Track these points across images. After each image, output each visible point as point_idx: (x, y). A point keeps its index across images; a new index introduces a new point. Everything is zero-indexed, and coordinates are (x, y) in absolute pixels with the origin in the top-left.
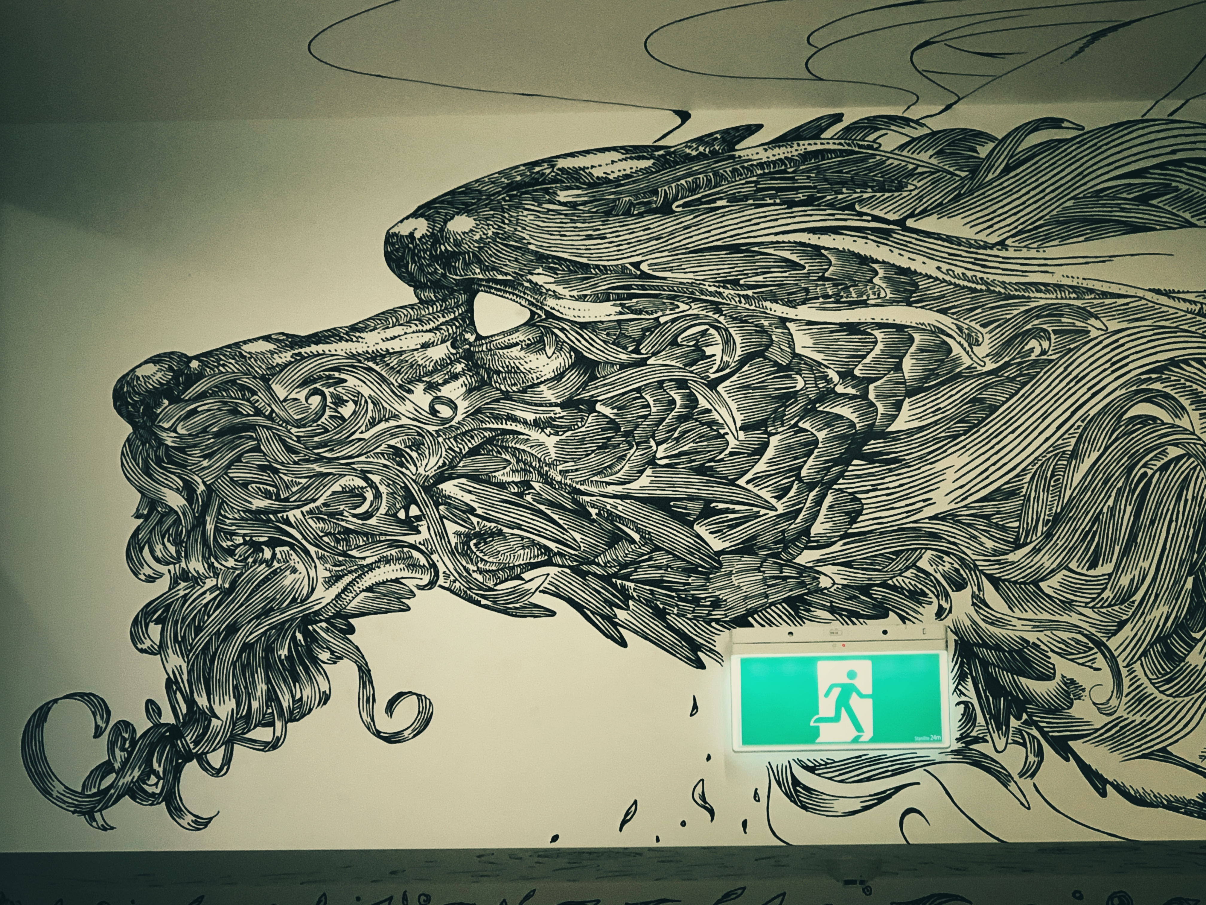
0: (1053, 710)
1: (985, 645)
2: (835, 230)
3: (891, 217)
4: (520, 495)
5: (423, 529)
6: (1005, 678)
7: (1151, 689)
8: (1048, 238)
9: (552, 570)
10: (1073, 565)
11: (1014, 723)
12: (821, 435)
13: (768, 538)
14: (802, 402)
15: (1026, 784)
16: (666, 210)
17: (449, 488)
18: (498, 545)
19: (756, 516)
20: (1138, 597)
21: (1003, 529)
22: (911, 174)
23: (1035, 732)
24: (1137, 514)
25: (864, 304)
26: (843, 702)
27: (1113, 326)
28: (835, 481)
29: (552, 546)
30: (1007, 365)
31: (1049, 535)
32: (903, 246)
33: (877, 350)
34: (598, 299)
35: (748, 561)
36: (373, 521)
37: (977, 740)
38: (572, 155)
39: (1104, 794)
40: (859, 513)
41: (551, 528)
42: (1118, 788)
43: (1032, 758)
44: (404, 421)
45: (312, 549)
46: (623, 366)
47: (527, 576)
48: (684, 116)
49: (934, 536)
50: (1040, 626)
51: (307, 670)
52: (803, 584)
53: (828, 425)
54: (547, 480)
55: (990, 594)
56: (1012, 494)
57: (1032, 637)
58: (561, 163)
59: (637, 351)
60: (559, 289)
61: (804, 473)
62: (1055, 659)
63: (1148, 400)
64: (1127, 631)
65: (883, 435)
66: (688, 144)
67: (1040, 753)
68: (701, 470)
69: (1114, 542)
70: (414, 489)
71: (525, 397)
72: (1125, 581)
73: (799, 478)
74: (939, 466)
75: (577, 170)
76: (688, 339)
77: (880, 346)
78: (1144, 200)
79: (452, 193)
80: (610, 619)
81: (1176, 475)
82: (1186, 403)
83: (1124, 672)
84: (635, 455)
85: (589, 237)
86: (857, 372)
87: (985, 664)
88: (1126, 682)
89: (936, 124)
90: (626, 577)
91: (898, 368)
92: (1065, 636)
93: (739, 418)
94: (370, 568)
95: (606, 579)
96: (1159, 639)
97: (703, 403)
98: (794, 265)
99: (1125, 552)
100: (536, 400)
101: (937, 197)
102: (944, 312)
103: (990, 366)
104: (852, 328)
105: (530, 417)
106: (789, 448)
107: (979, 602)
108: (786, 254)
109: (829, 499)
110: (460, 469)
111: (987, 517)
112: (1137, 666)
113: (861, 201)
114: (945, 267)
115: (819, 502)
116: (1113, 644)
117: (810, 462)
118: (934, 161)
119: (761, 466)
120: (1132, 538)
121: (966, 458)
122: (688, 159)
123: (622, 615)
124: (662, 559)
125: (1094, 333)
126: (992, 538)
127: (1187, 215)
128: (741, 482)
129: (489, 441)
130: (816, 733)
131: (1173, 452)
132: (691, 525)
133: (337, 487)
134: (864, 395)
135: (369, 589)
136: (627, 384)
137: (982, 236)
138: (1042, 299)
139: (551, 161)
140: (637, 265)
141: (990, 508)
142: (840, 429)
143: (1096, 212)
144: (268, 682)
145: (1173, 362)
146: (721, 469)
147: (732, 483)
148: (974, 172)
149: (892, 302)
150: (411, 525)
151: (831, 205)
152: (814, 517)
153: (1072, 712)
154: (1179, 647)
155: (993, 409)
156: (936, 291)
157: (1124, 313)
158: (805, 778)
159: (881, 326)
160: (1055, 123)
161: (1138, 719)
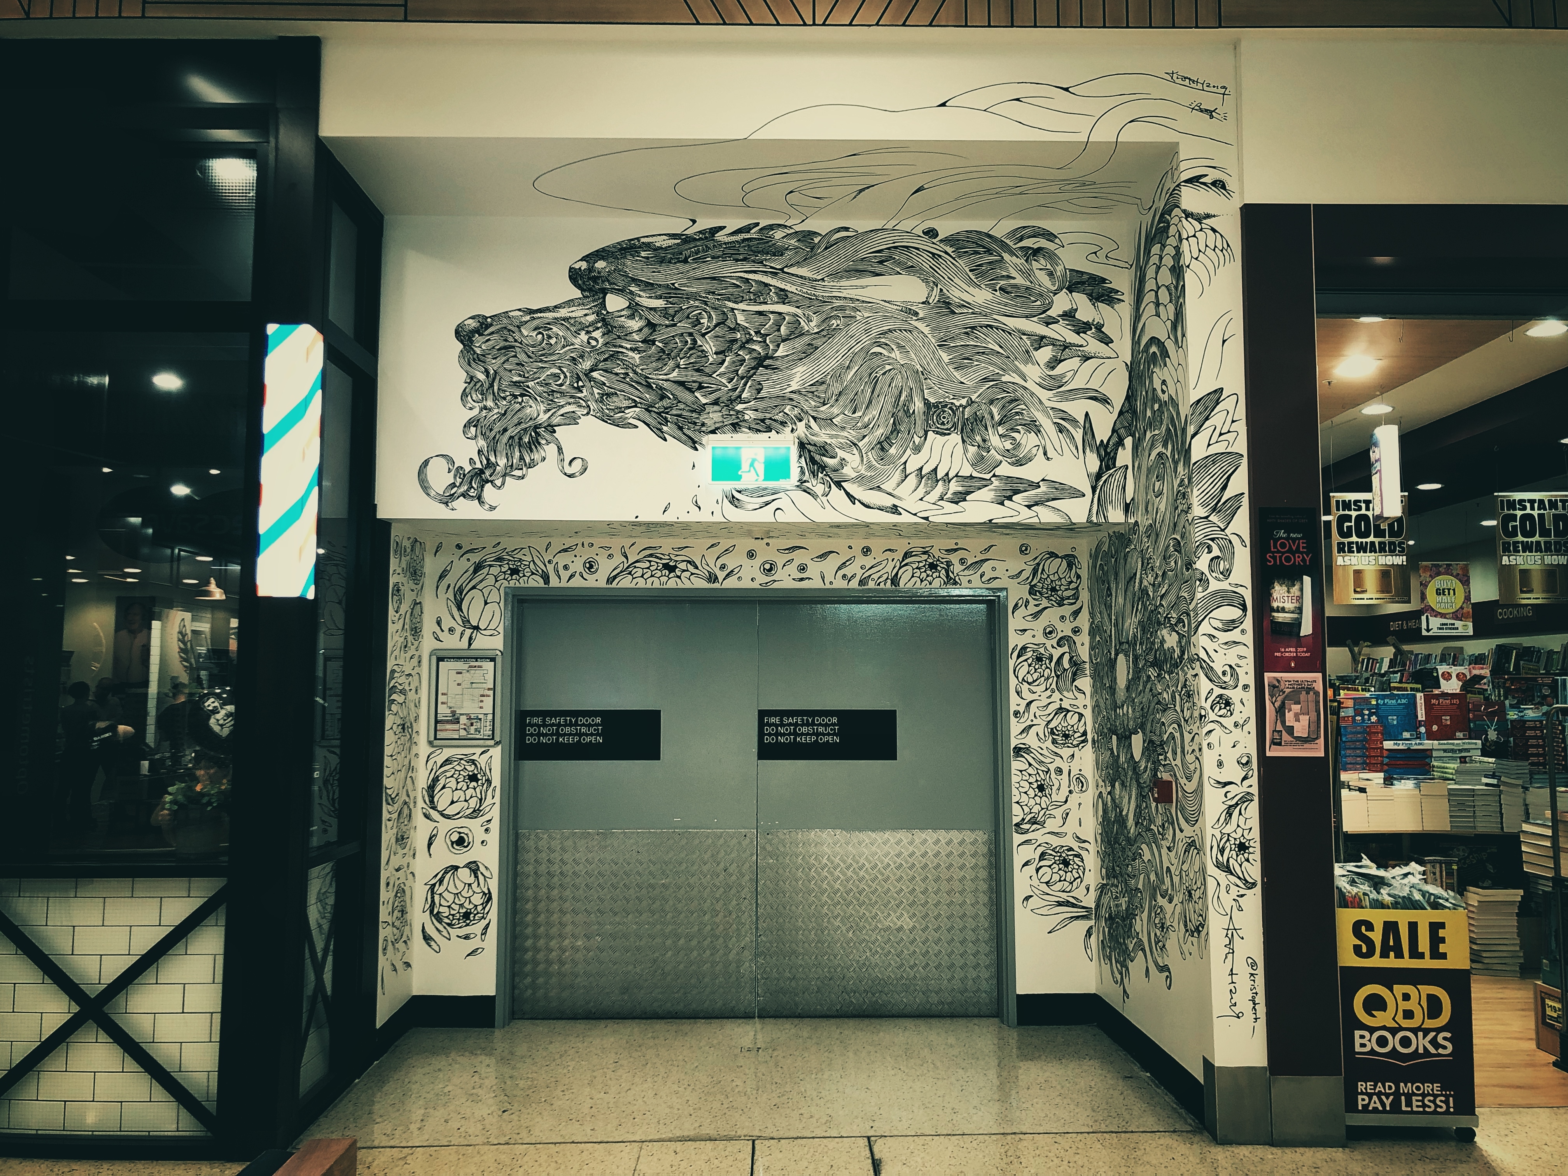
0: (836, 470)
1: (810, 444)
2: (755, 272)
3: (778, 267)
4: (624, 378)
5: (584, 391)
6: (817, 457)
7: (875, 463)
8: (842, 277)
9: (637, 410)
10: (846, 413)
11: (820, 475)
12: (747, 357)
13: (724, 399)
14: (739, 343)
15: (824, 499)
16: (685, 261)
17: (595, 374)
18: (615, 399)
19: (720, 389)
20: (871, 426)
21: (819, 397)
22: (787, 249)
23: (828, 479)
24: (873, 392)
25: (766, 303)
26: (752, 465)
27: (866, 315)
28: (752, 376)
29: (637, 399)
30: (823, 330)
31: (837, 400)
32: (783, 279)
33: (770, 323)
34: (657, 298)
35: (716, 408)
36: (563, 387)
37: (805, 482)
38: (647, 237)
39: (854, 504)
40: (761, 389)
41: (637, 392)
42: (859, 501)
43: (827, 489)
44: (577, 346)
45: (538, 398)
46: (667, 326)
47: (627, 411)
48: (694, 222)
49: (791, 399)
50: (832, 436)
51: (536, 447)
52: (738, 418)
53: (750, 353)
54: (635, 372)
55: (812, 422)
56: (823, 383)
57: (829, 441)
58: (643, 240)
59: (673, 320)
60: (641, 293)
61: (740, 372)
62: (837, 450)
63: (879, 346)
64: (866, 439)
65: (772, 358)
66: (695, 234)
67: (830, 487)
68: (698, 370)
69: (863, 403)
70: (581, 375)
71: (628, 338)
72: (866, 419)
73: (738, 375)
74: (794, 371)
75: (649, 243)
76: (694, 316)
77: (772, 321)
78: (881, 262)
79: (597, 251)
80: (660, 430)
81: (888, 377)
82: (894, 347)
83: (864, 456)
84: (671, 363)
85: (654, 272)
86: (762, 332)
87: (809, 451)
88: (865, 459)
89: (798, 228)
90: (667, 413)
91: (779, 330)
92: (842, 441)
93: (714, 349)
94: (562, 406)
95: (659, 414)
96: (879, 443)
97: (699, 343)
98: (738, 286)
99: (867, 407)
100: (631, 339)
101: (797, 259)
102: (798, 307)
103: (816, 330)
104: (760, 313)
105: (629, 346)
106: (734, 362)
107: (808, 427)
108: (735, 282)
109: (749, 384)
110: (599, 367)
111: (813, 392)
112: (869, 453)
113: (766, 260)
114: (799, 289)
115: (745, 385)
116: (860, 444)
117: (742, 368)
118: (796, 244)
119: (722, 369)
120: (870, 402)
121: (805, 368)
122: (695, 240)
123: (665, 428)
124: (681, 406)
125: (858, 318)
126: (814, 401)
127: (898, 270)
128: (714, 376)
129: (612, 356)
130: (741, 477)
131: (888, 367)
132: (693, 392)
133: (549, 373)
134: (765, 342)
135: (562, 415)
136: (668, 334)
137: (814, 276)
138: (838, 303)
139: (638, 239)
140: (673, 284)
141: (814, 388)
142: (755, 355)
143: (860, 267)
144: (520, 452)
145: (890, 331)
146: (707, 370)
147: (710, 376)
148: (812, 249)
149: (777, 303)
150: (579, 389)
151: (754, 261)
152: (743, 391)
153: (843, 471)
154: (886, 445)
155: (817, 348)
156: (795, 299)
157: (871, 309)
158: (737, 495)
159: (772, 312)
160: (846, 229)
161: (869, 474)
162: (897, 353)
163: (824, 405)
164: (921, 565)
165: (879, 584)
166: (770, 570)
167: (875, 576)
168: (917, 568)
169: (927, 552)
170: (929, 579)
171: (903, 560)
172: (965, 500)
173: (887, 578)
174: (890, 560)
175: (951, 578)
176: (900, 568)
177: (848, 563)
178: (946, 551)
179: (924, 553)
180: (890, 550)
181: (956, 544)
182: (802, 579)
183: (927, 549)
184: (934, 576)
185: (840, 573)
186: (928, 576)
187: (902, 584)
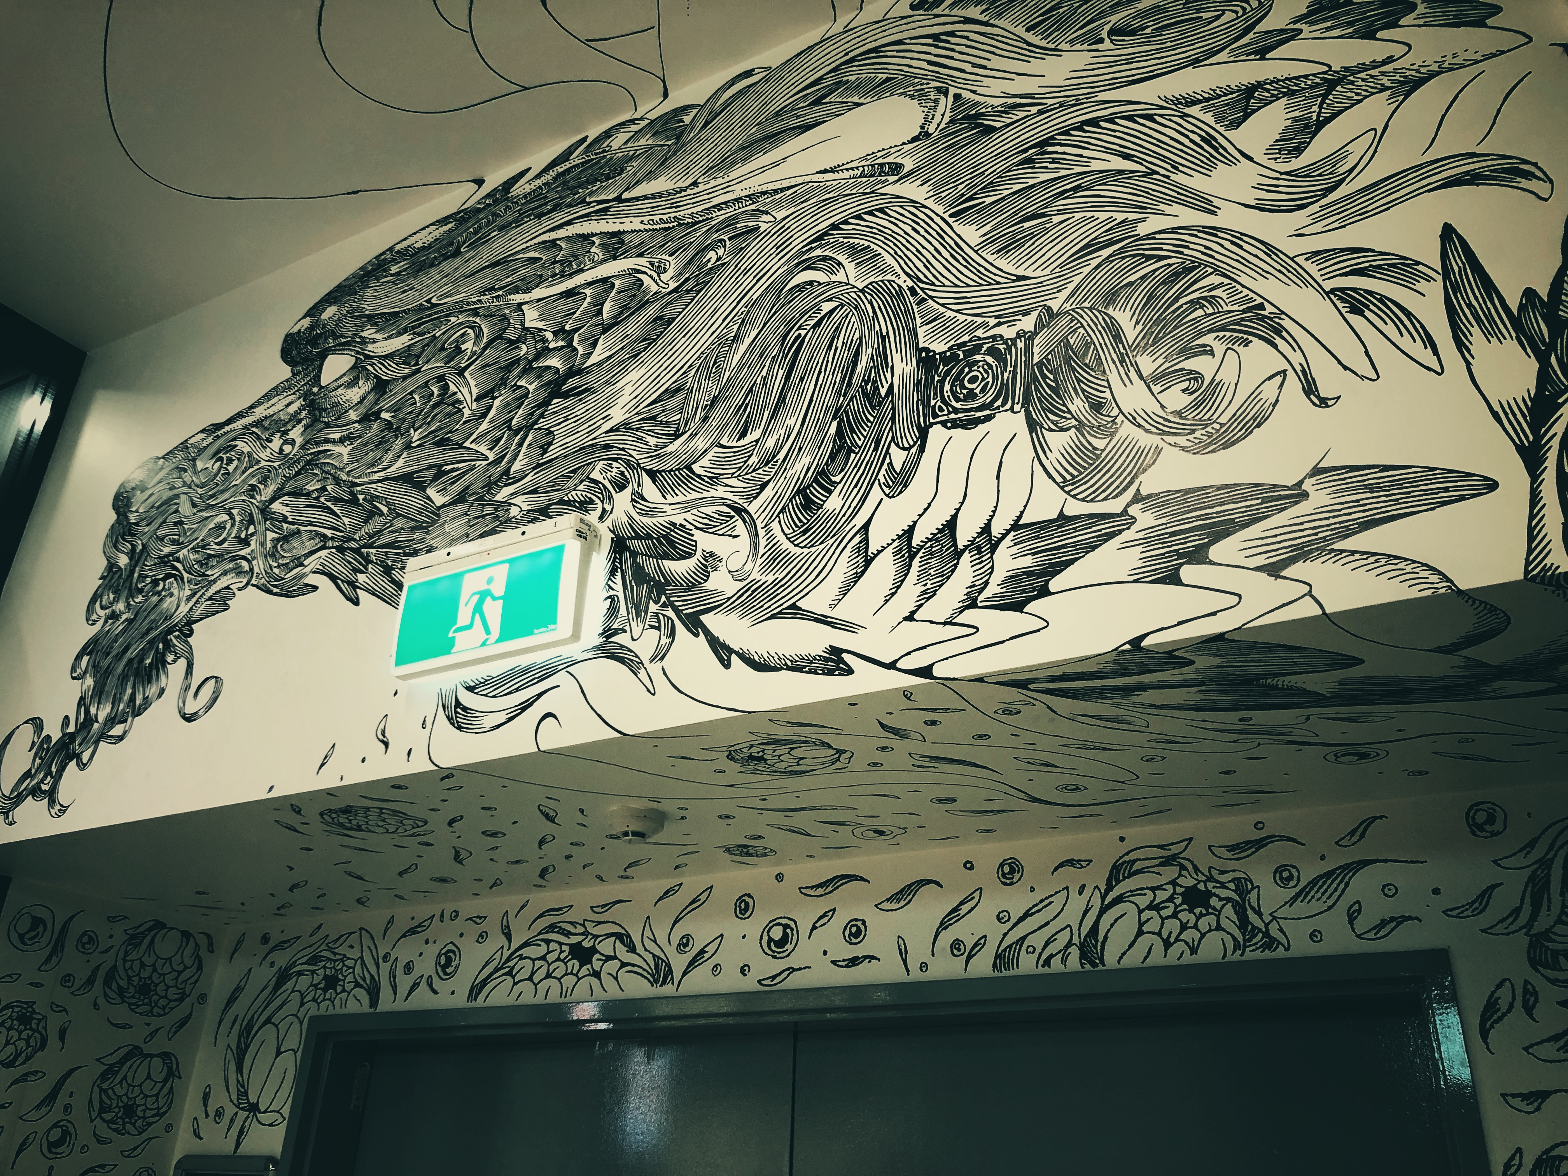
0: (690, 586)
1: (638, 537)
2: (569, 223)
3: (611, 197)
4: (317, 499)
5: (253, 543)
6: (650, 565)
7: (786, 545)
8: (733, 164)
9: (324, 553)
10: (724, 442)
11: (653, 607)
12: (531, 388)
14: (522, 364)
15: (655, 669)
16: (457, 253)
17: (276, 506)
18: (295, 543)
19: (473, 468)
20: (781, 456)
21: (666, 424)
22: (631, 158)
23: (670, 613)
24: (788, 377)
25: (582, 271)
26: (478, 609)
27: (780, 215)
28: (536, 423)
29: (328, 533)
30: (687, 279)
31: (705, 419)
32: (617, 215)
33: (585, 304)
34: (399, 334)
35: (461, 508)
37: (616, 632)
38: (405, 239)
39: (727, 665)
40: (550, 444)
41: (331, 519)
42: (743, 657)
43: (665, 640)
44: (263, 463)
45: (186, 575)
46: (405, 378)
47: (306, 563)
48: (480, 182)
49: (608, 447)
50: (687, 506)
51: (158, 671)
52: (497, 518)
53: (539, 377)
54: (337, 481)
55: (650, 490)
56: (678, 390)
57: (678, 520)
58: (398, 247)
59: (417, 364)
60: (378, 336)
61: (514, 422)
62: (698, 535)
63: (808, 268)
64: (768, 492)
65: (580, 372)
66: (479, 203)
67: (672, 634)
68: (439, 443)
69: (764, 408)
70: (255, 511)
71: (339, 422)
72: (770, 443)
73: (510, 428)
74: (619, 385)
75: (406, 249)
76: (451, 344)
77: (588, 300)
78: (817, 102)
80: (353, 585)
81: (826, 330)
82: (841, 258)
83: (761, 533)
84: (399, 443)
85: (404, 292)
86: (567, 328)
87: (634, 554)
88: (763, 542)
89: (654, 114)
90: (371, 546)
91: (600, 312)
92: (709, 510)
93: (475, 391)
94: (215, 581)
95: (357, 551)
96: (798, 492)
97: (452, 388)
98: (534, 260)
99: (774, 415)
100: (344, 423)
101: (648, 168)
102: (641, 255)
103: (673, 285)
104: (568, 294)
105: (337, 436)
106: (508, 404)
107: (638, 497)
108: (532, 254)
109: (530, 438)
110: (286, 490)
111: (654, 418)
112: (775, 525)
113: (590, 194)
114: (646, 219)
115: (520, 444)
116: (752, 509)
117: (521, 412)
118: (650, 142)
119: (484, 426)
120: (782, 399)
121: (643, 371)
122: (479, 211)
123: (361, 578)
124: (399, 523)
125: (764, 227)
126: (656, 435)
127: (856, 99)
128: (467, 444)
129: (308, 463)
131: (827, 307)
132: (424, 489)
133: (212, 525)
134: (570, 344)
135: (210, 599)
136: (404, 390)
137: (680, 184)
138: (721, 216)
139: (391, 249)
140: (429, 301)
141: (657, 408)
142: (548, 377)
144: (134, 688)
145: (834, 227)
146: (455, 437)
147: (461, 446)
148: (678, 138)
149: (603, 261)
150: (246, 542)
151: (570, 205)
152: (515, 457)
153: (709, 585)
154: (817, 494)
155: (671, 321)
156: (637, 241)
157: (792, 201)
158: (468, 699)
159: (590, 284)
160: (748, 73)
161: (771, 578)
162: (850, 267)
163: (677, 436)
164: (1162, 895)
165: (1047, 962)
166: (782, 942)
167: (1037, 940)
168: (1150, 907)
169: (1174, 857)
170: (1187, 935)
171: (1110, 888)
172: (1044, 592)
173: (1070, 944)
174: (1074, 893)
175: (1255, 930)
176: (1103, 910)
177: (965, 908)
178: (1232, 848)
179: (1168, 861)
180: (1070, 862)
181: (1259, 825)
182: (853, 962)
183: (1175, 849)
184: (1203, 924)
185: (947, 937)
186: (1184, 927)
187: (1111, 958)
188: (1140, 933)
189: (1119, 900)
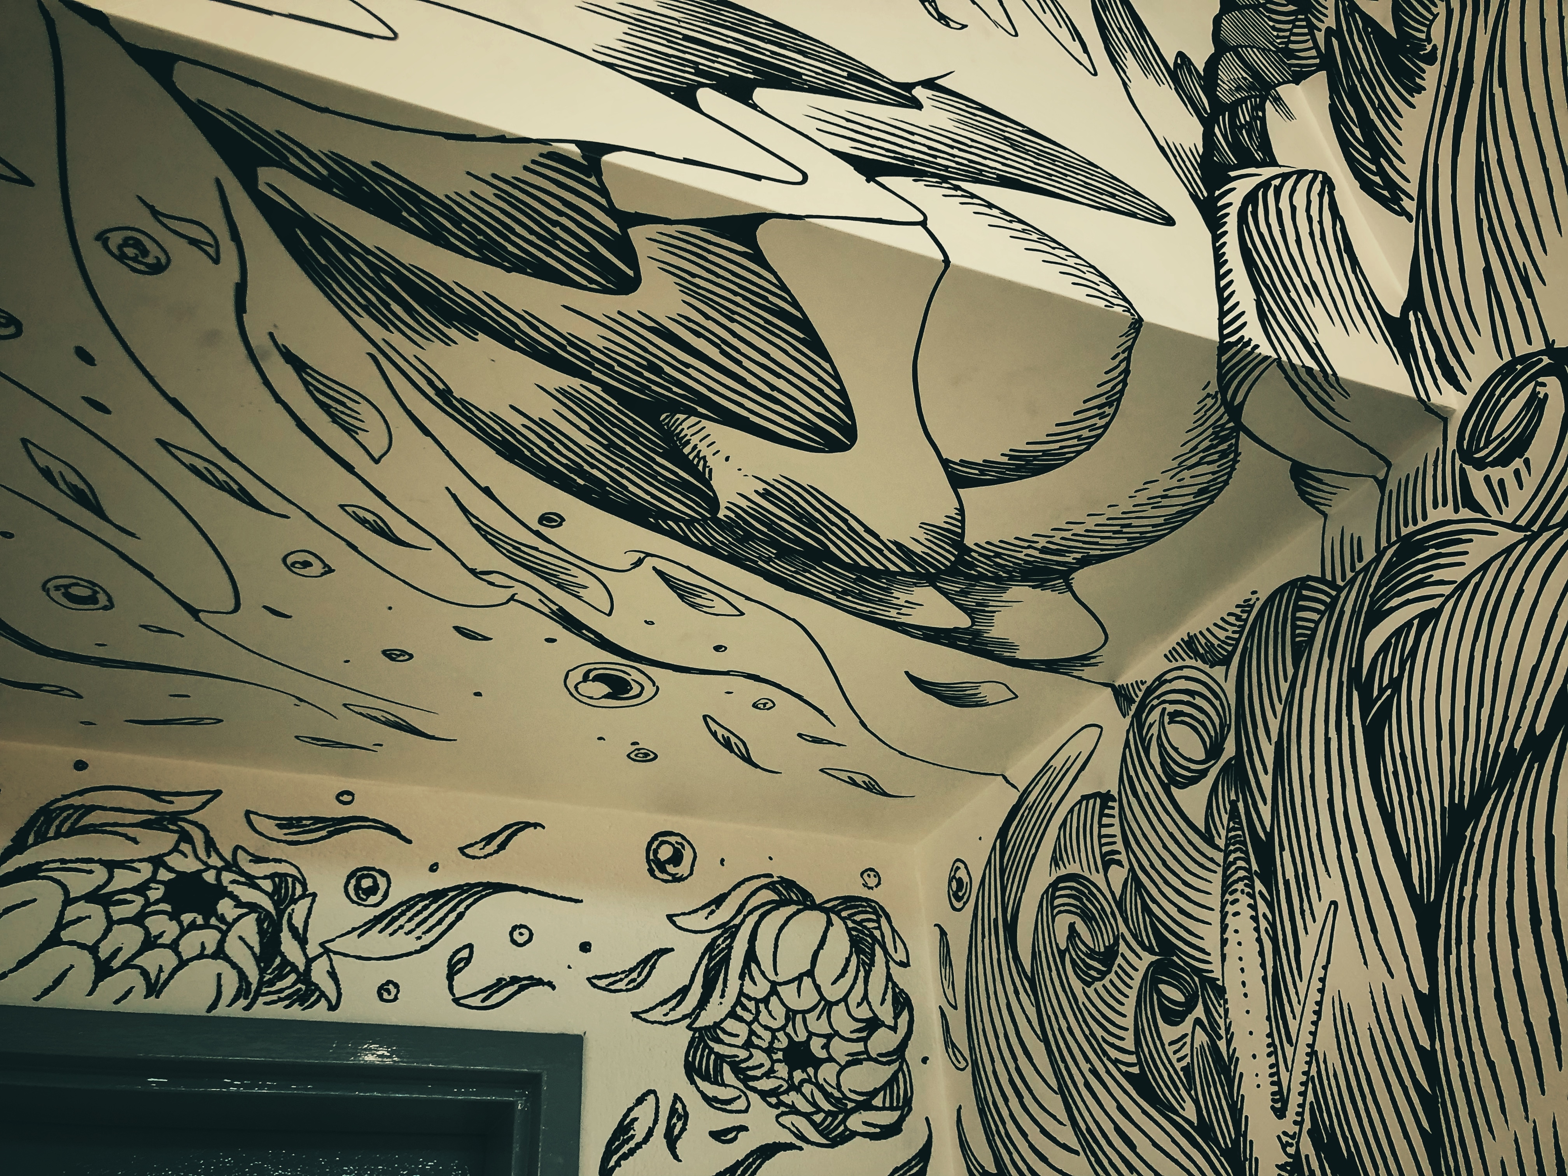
164: (124, 879)
168: (92, 897)
169: (176, 817)
171: (17, 847)
175: (286, 967)
178: (287, 823)
179: (160, 822)
181: (344, 796)
183: (181, 804)
188: (53, 940)
189: (31, 872)
